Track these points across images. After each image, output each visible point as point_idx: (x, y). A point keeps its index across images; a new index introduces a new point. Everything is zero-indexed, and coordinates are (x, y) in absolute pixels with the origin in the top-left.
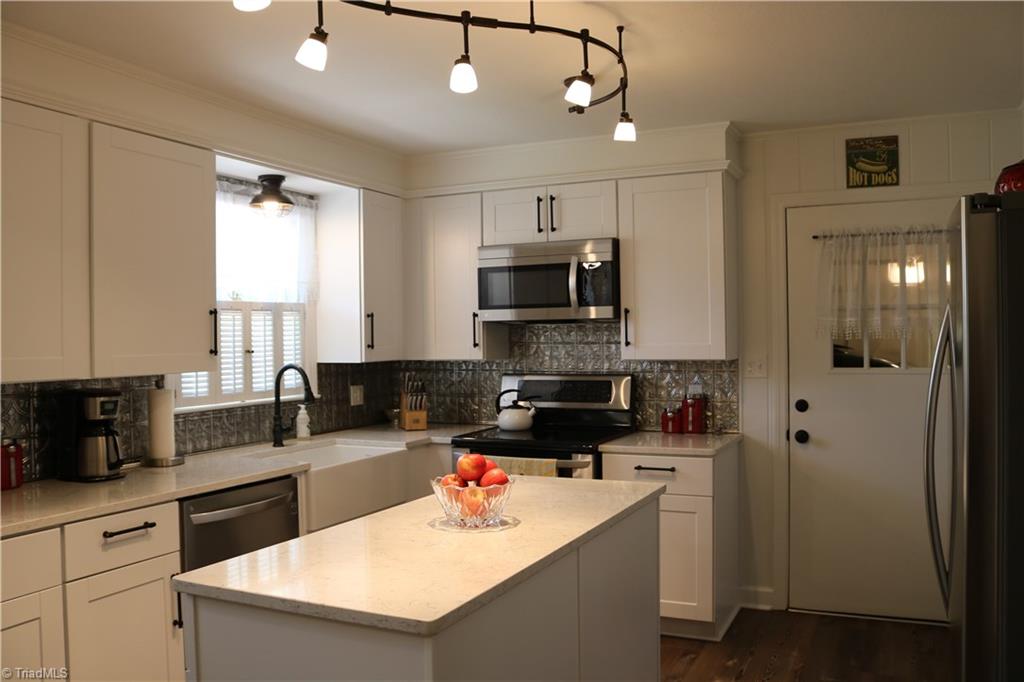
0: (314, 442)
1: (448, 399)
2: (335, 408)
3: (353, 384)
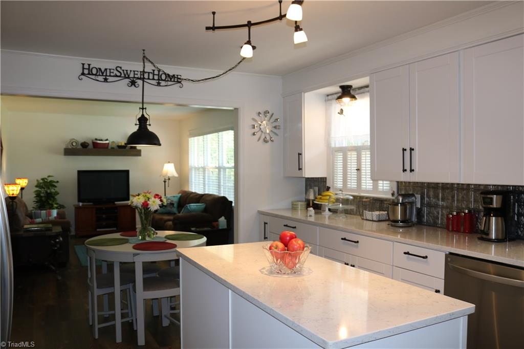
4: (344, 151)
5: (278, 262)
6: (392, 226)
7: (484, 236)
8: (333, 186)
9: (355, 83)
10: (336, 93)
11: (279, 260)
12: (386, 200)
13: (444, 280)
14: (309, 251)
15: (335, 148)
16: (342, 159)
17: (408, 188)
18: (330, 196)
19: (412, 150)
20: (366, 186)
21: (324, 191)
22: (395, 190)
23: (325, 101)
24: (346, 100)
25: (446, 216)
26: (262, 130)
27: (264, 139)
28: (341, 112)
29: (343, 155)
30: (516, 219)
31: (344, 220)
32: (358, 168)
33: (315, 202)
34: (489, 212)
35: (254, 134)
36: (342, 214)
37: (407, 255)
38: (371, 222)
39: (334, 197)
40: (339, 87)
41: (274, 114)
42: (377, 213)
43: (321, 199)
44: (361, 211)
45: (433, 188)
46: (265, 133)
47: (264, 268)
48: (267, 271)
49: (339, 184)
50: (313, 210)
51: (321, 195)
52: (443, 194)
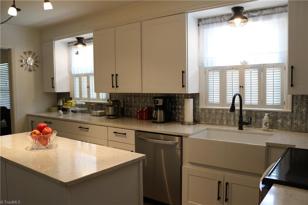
4: (80, 76)
5: (37, 142)
6: (108, 118)
7: (155, 121)
8: (74, 97)
9: (86, 36)
10: (75, 42)
11: (37, 141)
12: (105, 104)
13: (135, 146)
14: (56, 134)
15: (74, 74)
16: (78, 81)
17: (115, 96)
18: (71, 103)
19: (117, 75)
20: (93, 96)
21: (68, 100)
22: (109, 98)
23: (68, 46)
24: (80, 46)
25: (136, 111)
26: (28, 63)
27: (29, 69)
28: (77, 53)
29: (79, 79)
30: (170, 111)
31: (80, 116)
32: (88, 86)
33: (63, 107)
34: (157, 108)
35: (22, 66)
36: (79, 113)
37: (115, 134)
38: (96, 117)
39: (74, 104)
40: (75, 38)
41: (36, 54)
42: (99, 111)
43: (66, 105)
44: (91, 111)
45: (129, 96)
46: (29, 65)
47: (28, 147)
48: (30, 149)
49: (77, 96)
50: (62, 112)
51: (67, 103)
52: (135, 100)
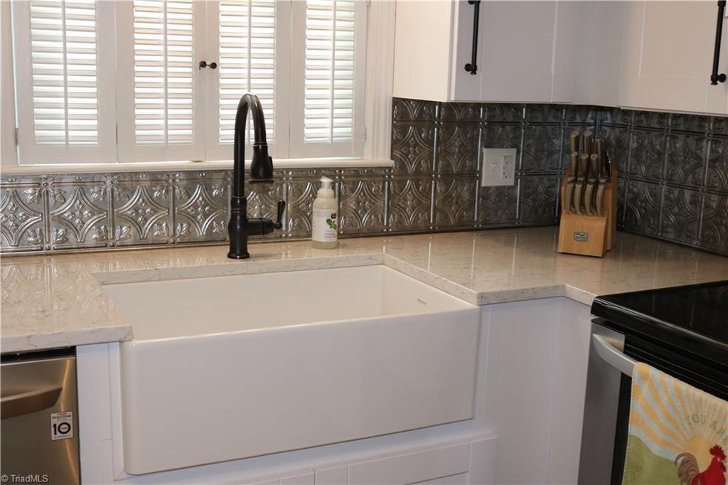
0: (341, 254)
1: (688, 195)
2: (437, 188)
3: (488, 146)
